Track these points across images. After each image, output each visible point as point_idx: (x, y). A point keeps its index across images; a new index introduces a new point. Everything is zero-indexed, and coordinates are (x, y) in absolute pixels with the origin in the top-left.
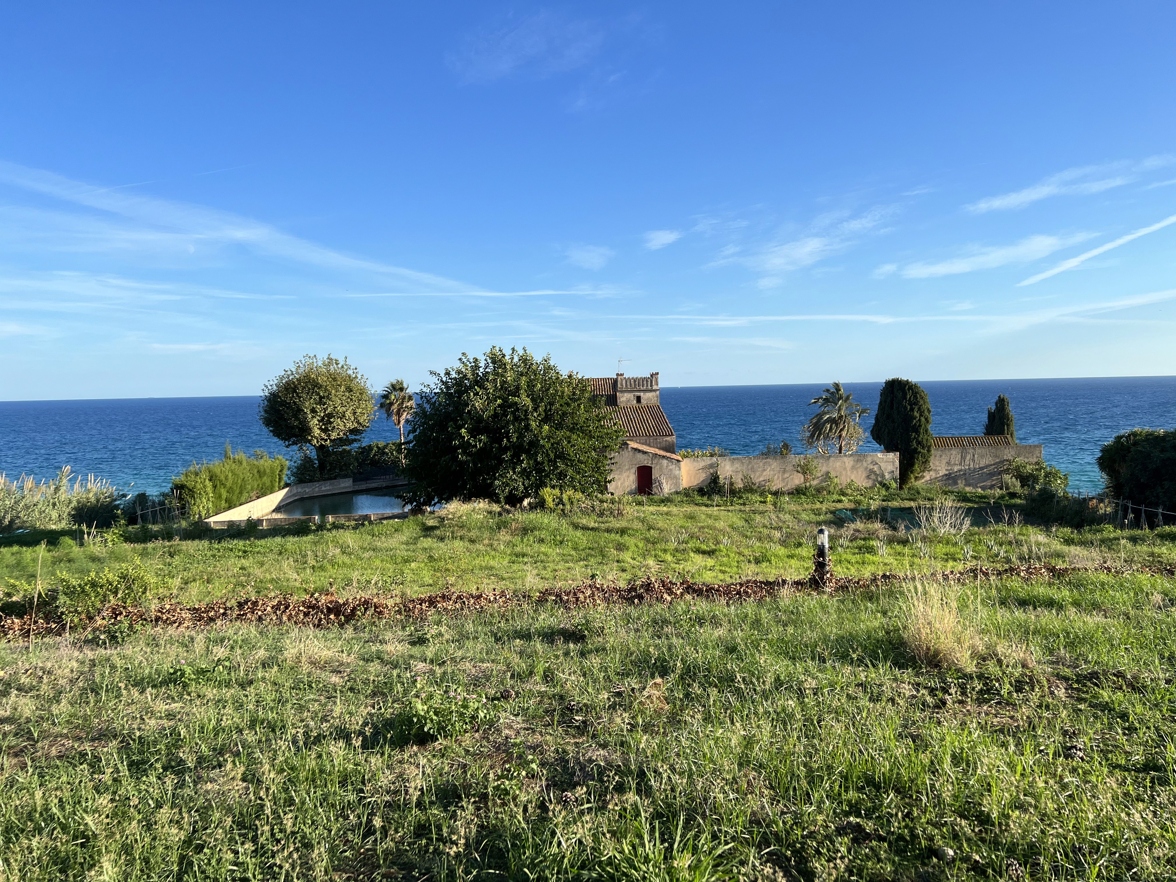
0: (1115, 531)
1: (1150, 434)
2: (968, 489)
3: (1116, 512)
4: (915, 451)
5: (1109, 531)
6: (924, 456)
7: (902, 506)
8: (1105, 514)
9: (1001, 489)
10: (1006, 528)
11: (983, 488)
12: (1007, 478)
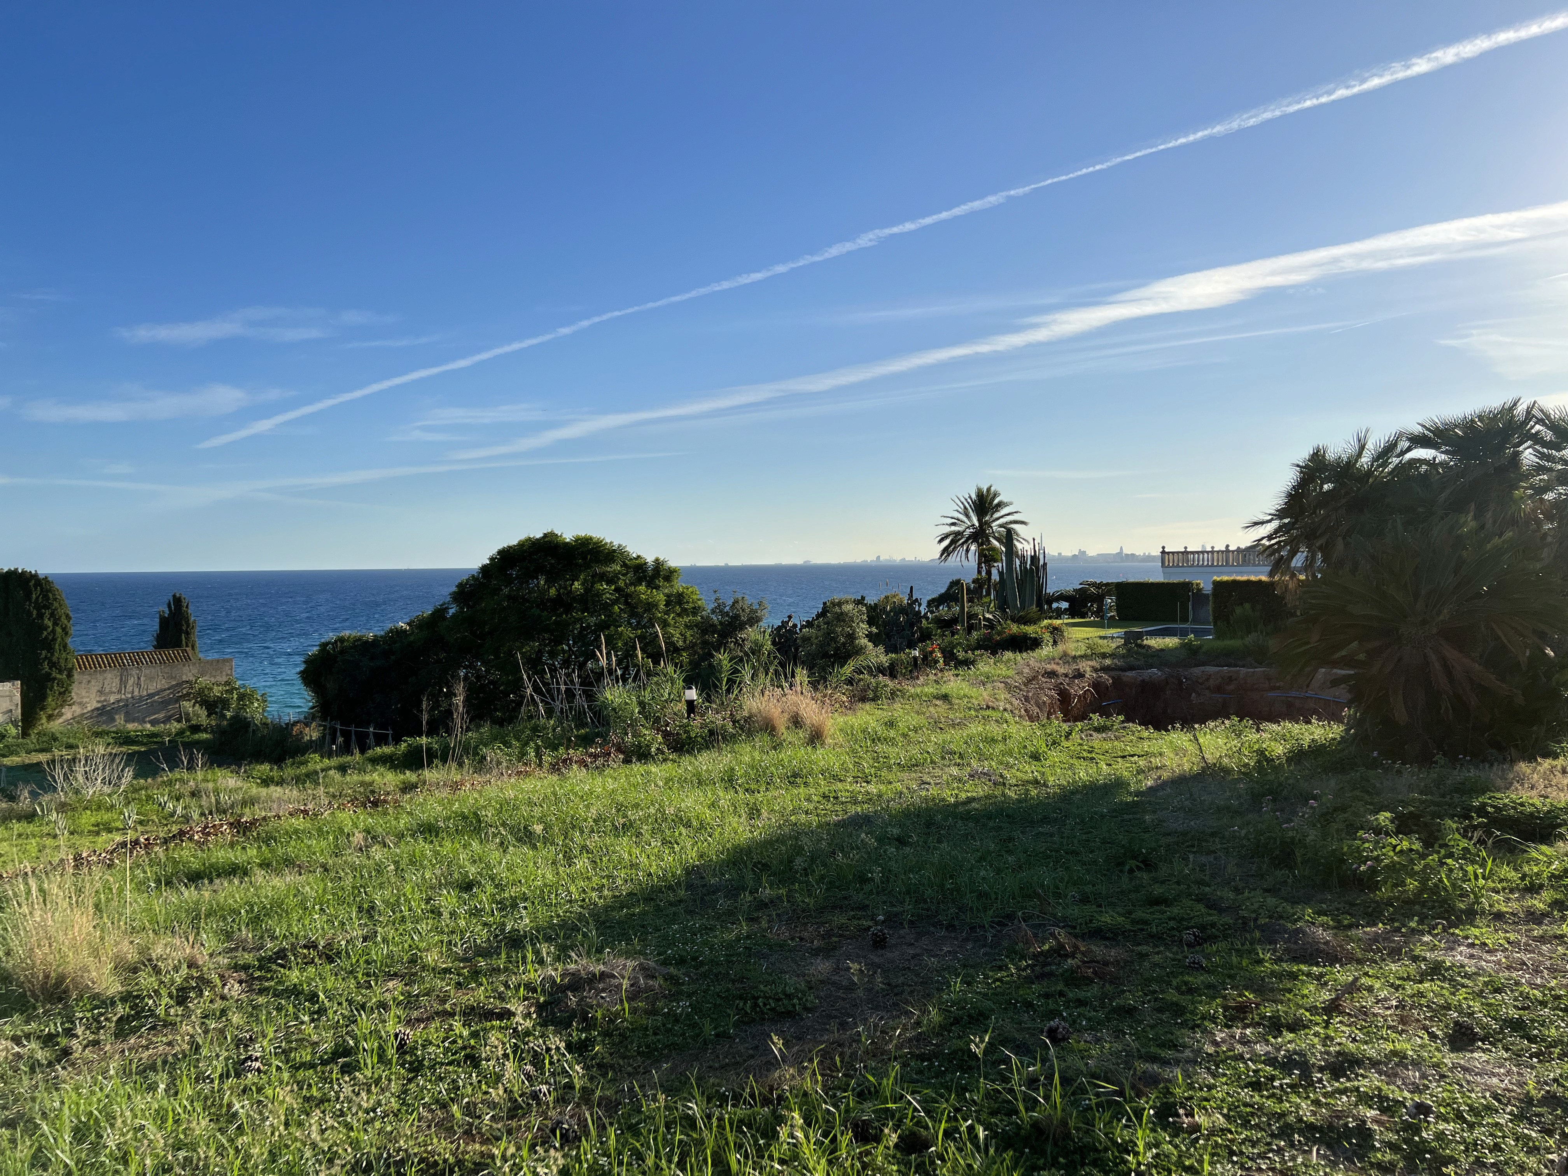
0: (321, 761)
1: (359, 639)
2: (130, 726)
3: (324, 737)
4: (48, 678)
5: (316, 762)
6: (61, 683)
7: (27, 761)
8: (311, 741)
9: (179, 721)
10: (185, 775)
11: (153, 723)
12: (187, 705)
